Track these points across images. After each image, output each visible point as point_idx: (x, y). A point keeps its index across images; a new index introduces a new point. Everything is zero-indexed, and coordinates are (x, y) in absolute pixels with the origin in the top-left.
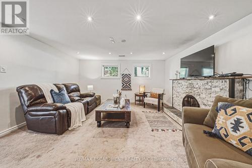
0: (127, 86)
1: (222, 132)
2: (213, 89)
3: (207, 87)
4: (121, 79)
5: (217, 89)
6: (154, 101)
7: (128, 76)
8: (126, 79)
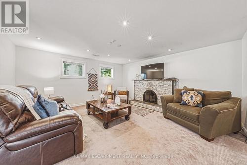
0: (93, 85)
1: (187, 102)
2: (165, 85)
3: (161, 84)
4: (88, 79)
5: (167, 86)
6: (123, 97)
7: (95, 76)
8: (93, 79)
